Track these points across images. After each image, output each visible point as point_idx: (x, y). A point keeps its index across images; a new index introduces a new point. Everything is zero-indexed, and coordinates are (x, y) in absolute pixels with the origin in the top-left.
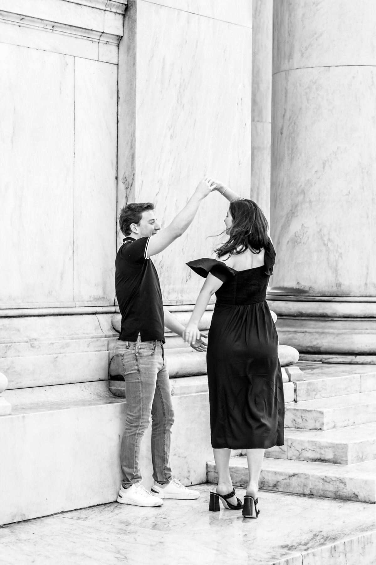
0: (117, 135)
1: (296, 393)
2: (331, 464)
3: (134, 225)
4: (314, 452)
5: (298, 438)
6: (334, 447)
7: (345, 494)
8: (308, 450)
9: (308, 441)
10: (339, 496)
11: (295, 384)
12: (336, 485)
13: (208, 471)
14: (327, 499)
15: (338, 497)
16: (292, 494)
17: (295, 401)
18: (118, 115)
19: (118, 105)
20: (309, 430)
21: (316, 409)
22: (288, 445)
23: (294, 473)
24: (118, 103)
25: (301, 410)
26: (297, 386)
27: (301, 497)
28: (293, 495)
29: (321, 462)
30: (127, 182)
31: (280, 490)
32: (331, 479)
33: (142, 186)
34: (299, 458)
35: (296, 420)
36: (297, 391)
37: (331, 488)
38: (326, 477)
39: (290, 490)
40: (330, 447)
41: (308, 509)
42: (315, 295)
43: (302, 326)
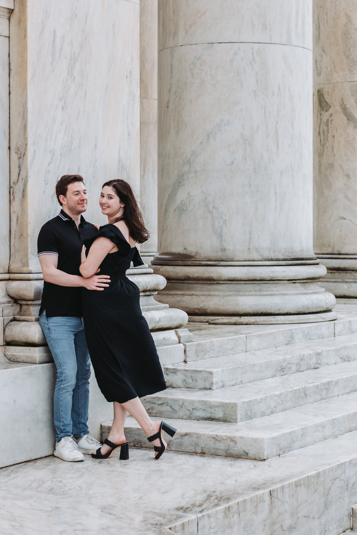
0: (10, 106)
1: (186, 354)
2: (221, 422)
3: (62, 196)
4: (204, 411)
5: (189, 398)
6: (224, 406)
7: (235, 452)
8: (199, 409)
9: (199, 401)
10: (230, 454)
11: (185, 345)
12: (226, 443)
13: (102, 431)
14: (218, 458)
15: (229, 455)
16: (184, 453)
17: (185, 362)
18: (9, 86)
19: (9, 77)
20: (199, 390)
21: (206, 369)
22: (179, 405)
23: (186, 433)
24: (9, 75)
25: (191, 370)
26: (187, 347)
27: (193, 456)
28: (185, 454)
29: (211, 421)
30: (19, 152)
31: (172, 449)
32: (222, 438)
33: (34, 156)
34: (190, 417)
35: (187, 380)
36: (187, 352)
37: (222, 446)
38: (217, 436)
39: (182, 449)
40: (220, 406)
41: (200, 468)
42: (201, 260)
43: (189, 289)
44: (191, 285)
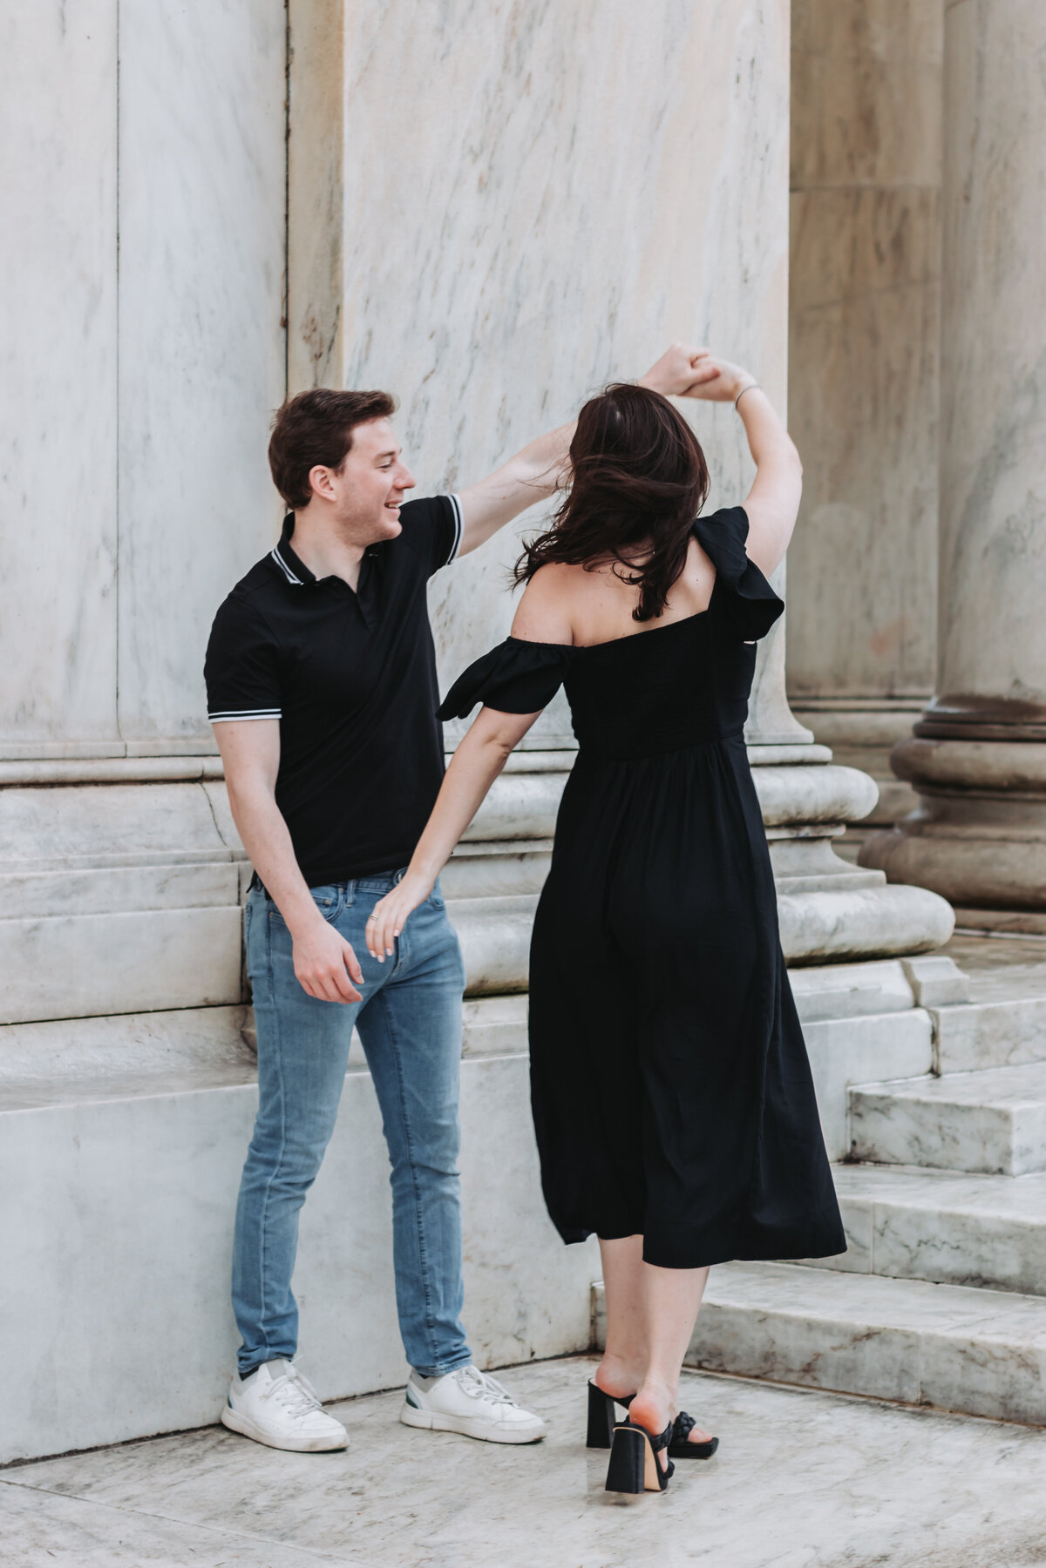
0: (287, 176)
1: (937, 1046)
2: (1013, 1294)
3: (323, 472)
4: (957, 1252)
5: (909, 1205)
6: (1022, 1237)
7: (1035, 1405)
8: (938, 1244)
9: (941, 1217)
10: (1017, 1411)
11: (934, 1016)
12: (1004, 1373)
13: (596, 1311)
14: (974, 1423)
15: (1013, 1415)
16: (862, 1399)
17: (935, 1072)
18: (287, 109)
19: (287, 76)
20: (963, 1174)
21: (990, 1101)
22: (874, 1227)
23: (869, 1328)
24: (287, 68)
25: (939, 1105)
26: (942, 1022)
27: (888, 1412)
28: (863, 1403)
29: (980, 1287)
30: (316, 337)
31: (824, 1385)
32: (990, 1352)
33: (368, 349)
34: (911, 1272)
35: (923, 1138)
36: (941, 1039)
37: (988, 1382)
38: (973, 1344)
39: (856, 1387)
40: (1010, 1237)
41: (886, 1460)
43: (1026, 820)
44: (1034, 809)
